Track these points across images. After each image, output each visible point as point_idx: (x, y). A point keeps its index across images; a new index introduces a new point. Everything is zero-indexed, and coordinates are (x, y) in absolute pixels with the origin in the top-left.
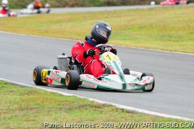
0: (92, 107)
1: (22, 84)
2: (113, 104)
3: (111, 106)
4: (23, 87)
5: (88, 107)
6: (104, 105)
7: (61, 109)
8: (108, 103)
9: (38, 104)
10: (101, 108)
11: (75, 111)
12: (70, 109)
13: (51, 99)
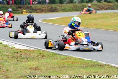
0: (99, 65)
1: (64, 54)
2: (111, 64)
3: (109, 65)
4: (64, 56)
5: (96, 66)
6: (105, 65)
7: (81, 67)
8: (108, 64)
9: (69, 65)
10: (103, 66)
11: (89, 68)
12: (86, 67)
13: (77, 62)
